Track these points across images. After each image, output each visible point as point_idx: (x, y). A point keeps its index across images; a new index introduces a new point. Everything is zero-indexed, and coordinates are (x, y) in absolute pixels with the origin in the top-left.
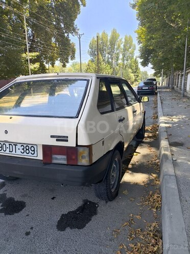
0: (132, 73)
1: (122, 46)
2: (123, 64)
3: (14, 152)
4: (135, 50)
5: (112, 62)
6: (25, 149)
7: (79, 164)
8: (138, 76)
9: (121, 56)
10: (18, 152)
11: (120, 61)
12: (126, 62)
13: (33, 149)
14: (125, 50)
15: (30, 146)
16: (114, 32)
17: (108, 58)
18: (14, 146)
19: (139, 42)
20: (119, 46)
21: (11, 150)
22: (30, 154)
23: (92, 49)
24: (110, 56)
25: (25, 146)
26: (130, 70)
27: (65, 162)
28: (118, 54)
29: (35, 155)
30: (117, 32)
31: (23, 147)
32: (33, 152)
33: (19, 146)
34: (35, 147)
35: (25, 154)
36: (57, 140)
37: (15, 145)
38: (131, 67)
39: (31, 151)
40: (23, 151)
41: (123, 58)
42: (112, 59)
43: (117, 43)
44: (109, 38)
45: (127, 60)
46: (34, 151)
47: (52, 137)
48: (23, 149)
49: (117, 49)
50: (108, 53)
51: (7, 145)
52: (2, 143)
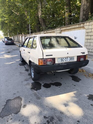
3: (67, 61)
7: (86, 60)
10: (68, 60)
15: (72, 57)
18: (67, 59)
22: (72, 60)
27: (83, 60)
29: (74, 60)
33: (69, 58)
34: (74, 57)
35: (71, 60)
36: (83, 54)
47: (81, 53)
51: (64, 59)
52: (62, 58)
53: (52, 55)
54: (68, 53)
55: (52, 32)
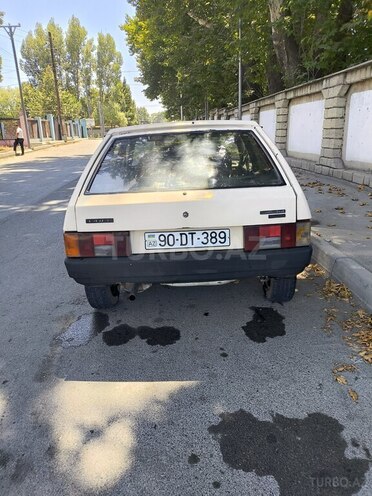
0: (122, 111)
1: (94, 55)
2: (101, 93)
3: (189, 244)
4: (121, 64)
5: (77, 87)
6: (209, 238)
7: (297, 245)
8: (132, 118)
9: (94, 76)
10: (198, 243)
11: (94, 87)
12: (105, 88)
13: (222, 235)
14: (102, 63)
15: (218, 232)
16: (74, 25)
17: (68, 80)
18: (189, 236)
19: (133, 50)
20: (88, 55)
21: (184, 242)
22: (218, 244)
23: (27, 58)
24: (70, 75)
25: (209, 232)
26: (116, 105)
27: (278, 246)
28: (87, 71)
29: (227, 243)
30: (81, 25)
31: (205, 235)
32: (223, 240)
33: (198, 234)
34: (227, 232)
35: (209, 244)
36: (270, 217)
37: (192, 234)
38: (117, 98)
39: (219, 239)
40: (205, 241)
41: (99, 79)
42: (76, 82)
43: (84, 48)
44: (65, 37)
45: (108, 85)
46: (225, 237)
47: (262, 213)
48: (206, 238)
49: (85, 61)
50: (67, 69)
51: (177, 236)
52: (166, 234)
53: (111, 220)
54: (186, 215)
55: (314, 94)
